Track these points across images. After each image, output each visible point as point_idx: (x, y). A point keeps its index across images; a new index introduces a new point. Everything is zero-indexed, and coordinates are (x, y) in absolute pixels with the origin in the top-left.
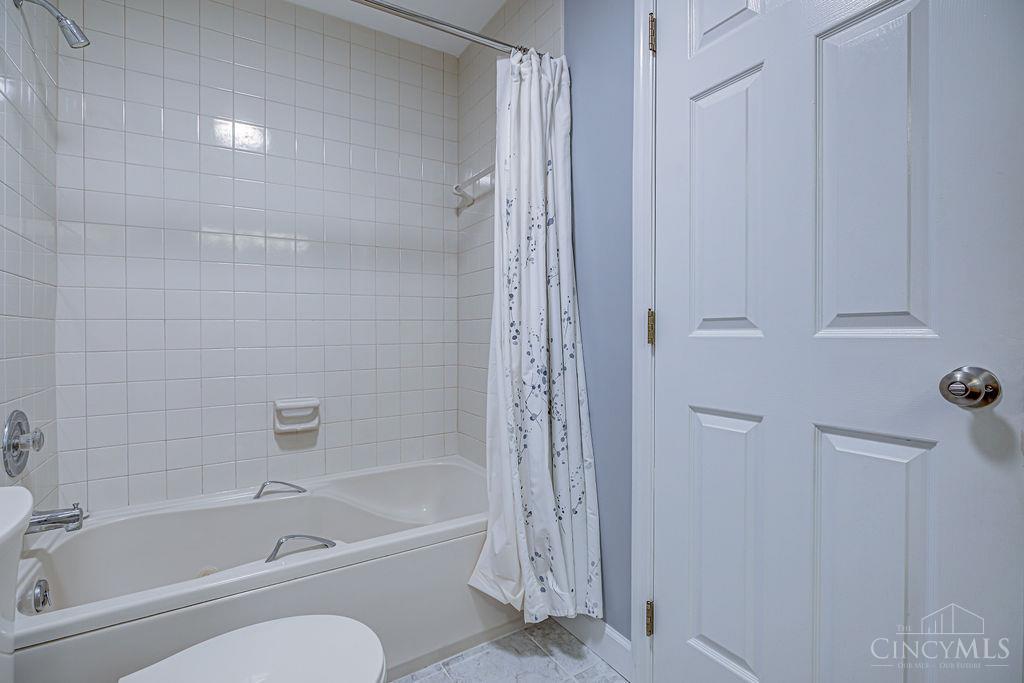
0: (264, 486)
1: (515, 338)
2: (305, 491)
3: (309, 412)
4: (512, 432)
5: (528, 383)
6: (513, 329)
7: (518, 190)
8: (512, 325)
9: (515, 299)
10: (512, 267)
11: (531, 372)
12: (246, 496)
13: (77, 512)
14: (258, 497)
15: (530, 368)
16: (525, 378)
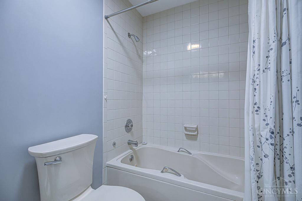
0: (180, 149)
1: (257, 111)
2: (191, 154)
3: (195, 129)
4: (252, 160)
5: (264, 136)
6: (256, 106)
7: (259, 33)
8: (255, 104)
9: (257, 91)
10: (256, 74)
11: (266, 130)
12: (175, 150)
13: (136, 143)
14: (178, 151)
15: (265, 128)
16: (262, 133)
